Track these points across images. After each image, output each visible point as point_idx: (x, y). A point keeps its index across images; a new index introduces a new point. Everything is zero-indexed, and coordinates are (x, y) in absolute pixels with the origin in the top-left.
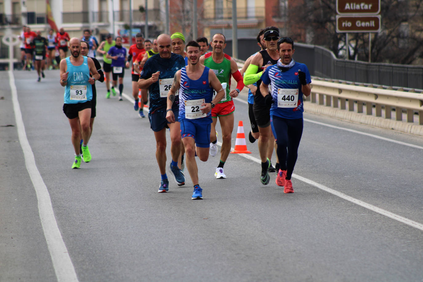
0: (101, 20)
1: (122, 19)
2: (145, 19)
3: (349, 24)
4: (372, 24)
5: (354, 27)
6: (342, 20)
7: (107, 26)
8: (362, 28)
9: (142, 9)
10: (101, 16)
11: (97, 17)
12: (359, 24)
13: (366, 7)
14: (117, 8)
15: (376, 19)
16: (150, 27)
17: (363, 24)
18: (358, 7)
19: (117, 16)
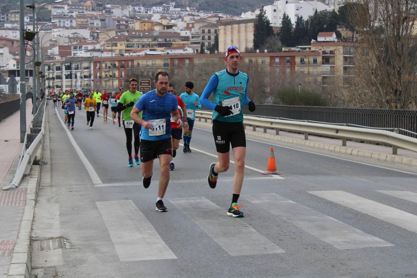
0: (75, 87)
1: (81, 87)
2: (88, 87)
3: (143, 89)
4: (149, 89)
5: (144, 90)
6: (141, 88)
7: (77, 89)
8: (146, 90)
9: (87, 84)
10: (76, 86)
11: (74, 86)
12: (145, 89)
13: (147, 84)
14: (80, 84)
15: (149, 88)
16: (89, 89)
17: (146, 89)
18: (145, 84)
19: (80, 86)
